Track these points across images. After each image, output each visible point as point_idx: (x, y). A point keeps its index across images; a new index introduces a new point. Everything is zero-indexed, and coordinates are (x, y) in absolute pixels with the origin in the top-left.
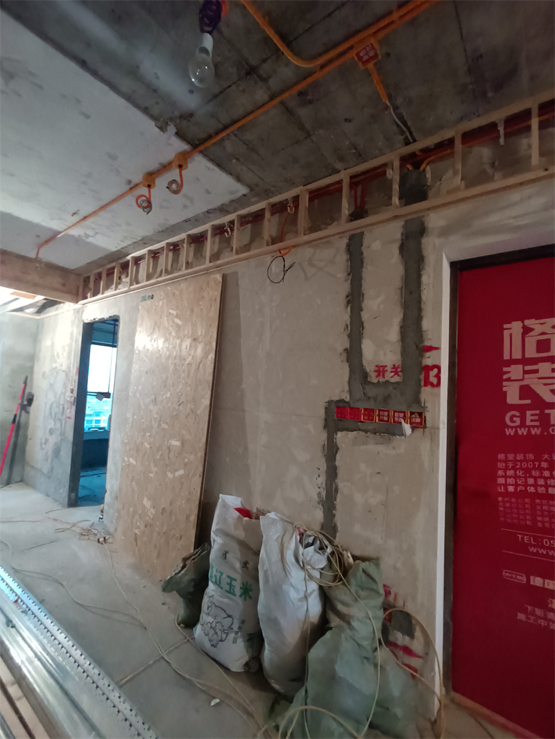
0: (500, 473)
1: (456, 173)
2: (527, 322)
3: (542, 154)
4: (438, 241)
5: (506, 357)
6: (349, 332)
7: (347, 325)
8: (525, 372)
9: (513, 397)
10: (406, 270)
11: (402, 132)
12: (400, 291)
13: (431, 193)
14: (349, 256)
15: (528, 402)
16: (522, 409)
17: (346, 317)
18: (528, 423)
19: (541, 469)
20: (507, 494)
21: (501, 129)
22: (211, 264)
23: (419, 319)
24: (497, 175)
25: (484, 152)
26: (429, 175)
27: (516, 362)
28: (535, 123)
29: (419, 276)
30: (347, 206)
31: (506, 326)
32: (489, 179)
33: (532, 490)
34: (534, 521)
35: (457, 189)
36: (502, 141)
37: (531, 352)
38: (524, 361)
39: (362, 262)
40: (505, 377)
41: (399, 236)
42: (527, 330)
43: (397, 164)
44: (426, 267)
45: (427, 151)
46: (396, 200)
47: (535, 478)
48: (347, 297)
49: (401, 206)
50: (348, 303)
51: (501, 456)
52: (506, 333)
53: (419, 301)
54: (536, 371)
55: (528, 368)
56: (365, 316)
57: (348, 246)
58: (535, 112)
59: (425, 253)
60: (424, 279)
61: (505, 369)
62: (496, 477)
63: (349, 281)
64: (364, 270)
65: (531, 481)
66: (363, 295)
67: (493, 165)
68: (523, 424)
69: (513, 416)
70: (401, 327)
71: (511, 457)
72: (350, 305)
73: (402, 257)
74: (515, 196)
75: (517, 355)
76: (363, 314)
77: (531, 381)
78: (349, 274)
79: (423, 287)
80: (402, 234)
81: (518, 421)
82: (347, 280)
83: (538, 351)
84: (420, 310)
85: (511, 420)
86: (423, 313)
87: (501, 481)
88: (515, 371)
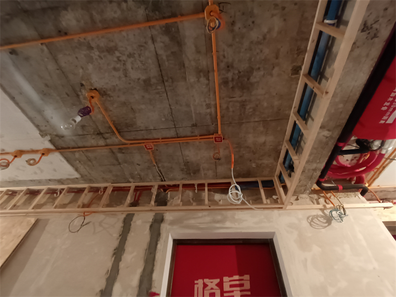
1: (179, 198)
2: (206, 281)
3: (209, 200)
4: (169, 227)
6: (108, 276)
7: (108, 271)
10: (151, 239)
11: (160, 176)
12: (145, 251)
13: (169, 204)
14: (123, 225)
17: (109, 265)
21: (196, 187)
22: (33, 210)
23: (152, 271)
24: (194, 204)
25: (190, 193)
26: (169, 196)
28: (206, 188)
29: (157, 244)
30: (130, 199)
31: (196, 282)
32: (191, 204)
35: (178, 205)
36: (196, 191)
39: (129, 230)
41: (151, 220)
42: (205, 286)
43: (156, 187)
44: (161, 239)
45: (169, 186)
46: (153, 203)
48: (115, 250)
49: (155, 206)
50: (114, 254)
52: (196, 286)
53: (154, 259)
56: (122, 265)
57: (125, 219)
58: (206, 185)
59: (161, 232)
60: (159, 246)
63: (119, 240)
64: (129, 235)
66: (124, 250)
67: (193, 199)
70: (141, 276)
72: (114, 256)
73: (150, 231)
74: (200, 214)
76: (120, 263)
78: (120, 236)
79: (157, 251)
80: (153, 219)
82: (118, 239)
84: (153, 265)
86: (155, 268)
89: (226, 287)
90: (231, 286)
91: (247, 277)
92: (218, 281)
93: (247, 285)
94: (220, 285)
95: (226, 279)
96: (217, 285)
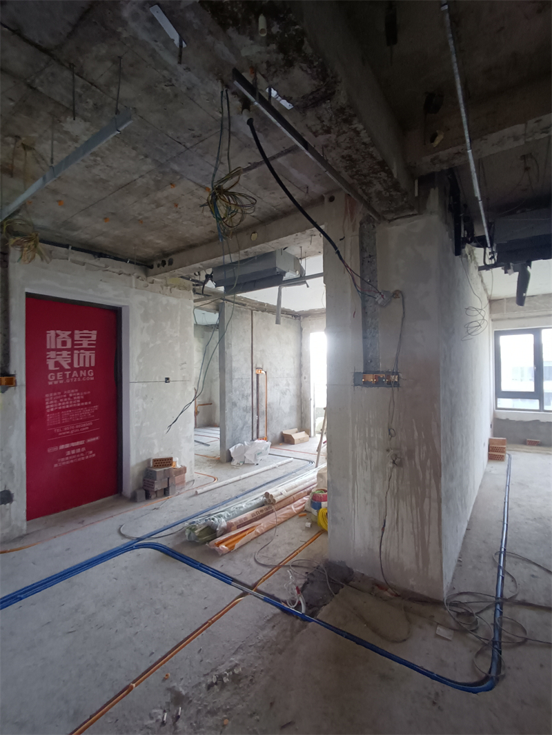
0: (47, 403)
2: (58, 332)
5: (48, 347)
8: (57, 355)
9: (51, 366)
15: (58, 368)
16: (55, 372)
18: (58, 378)
19: (63, 398)
20: (51, 412)
27: (53, 350)
31: (48, 332)
33: (60, 408)
34: (61, 421)
37: (59, 346)
38: (57, 350)
40: (48, 357)
42: (57, 335)
47: (61, 402)
51: (47, 395)
52: (48, 335)
54: (61, 355)
55: (58, 353)
61: (48, 353)
62: (45, 406)
65: (60, 404)
68: (56, 379)
69: (51, 376)
71: (51, 395)
75: (53, 347)
77: (59, 359)
81: (54, 378)
83: (63, 346)
85: (51, 377)
87: (47, 407)
88: (52, 354)
89: (77, 337)
90: (81, 337)
91: (95, 332)
92: (70, 332)
93: (94, 337)
94: (72, 336)
95: (76, 332)
96: (69, 335)
